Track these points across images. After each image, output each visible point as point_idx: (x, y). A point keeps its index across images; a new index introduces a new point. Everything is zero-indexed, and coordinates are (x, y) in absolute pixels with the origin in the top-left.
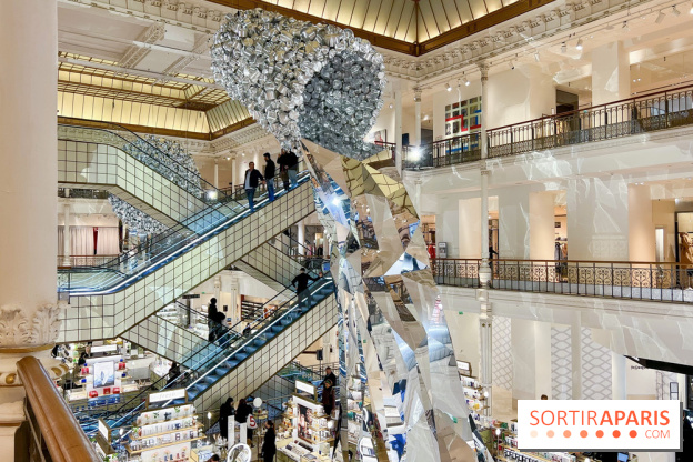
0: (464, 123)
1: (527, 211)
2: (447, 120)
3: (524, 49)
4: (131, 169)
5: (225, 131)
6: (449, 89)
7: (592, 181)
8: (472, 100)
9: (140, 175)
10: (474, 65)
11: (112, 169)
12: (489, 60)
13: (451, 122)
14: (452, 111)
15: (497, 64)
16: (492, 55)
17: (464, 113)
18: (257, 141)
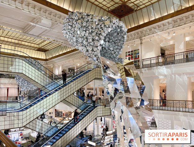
0: (132, 57)
1: (153, 84)
2: (126, 56)
3: (155, 34)
4: (27, 68)
5: (51, 58)
6: (129, 47)
7: (175, 76)
8: (135, 51)
9: (30, 70)
10: (138, 39)
11: (21, 67)
12: (144, 38)
13: (128, 57)
14: (128, 54)
15: (146, 39)
16: (145, 36)
17: (132, 54)
18: (62, 62)
